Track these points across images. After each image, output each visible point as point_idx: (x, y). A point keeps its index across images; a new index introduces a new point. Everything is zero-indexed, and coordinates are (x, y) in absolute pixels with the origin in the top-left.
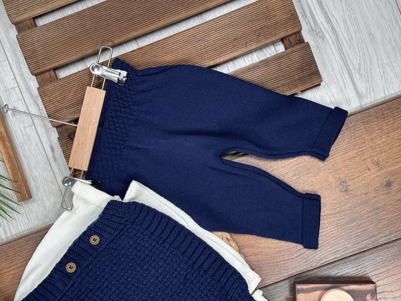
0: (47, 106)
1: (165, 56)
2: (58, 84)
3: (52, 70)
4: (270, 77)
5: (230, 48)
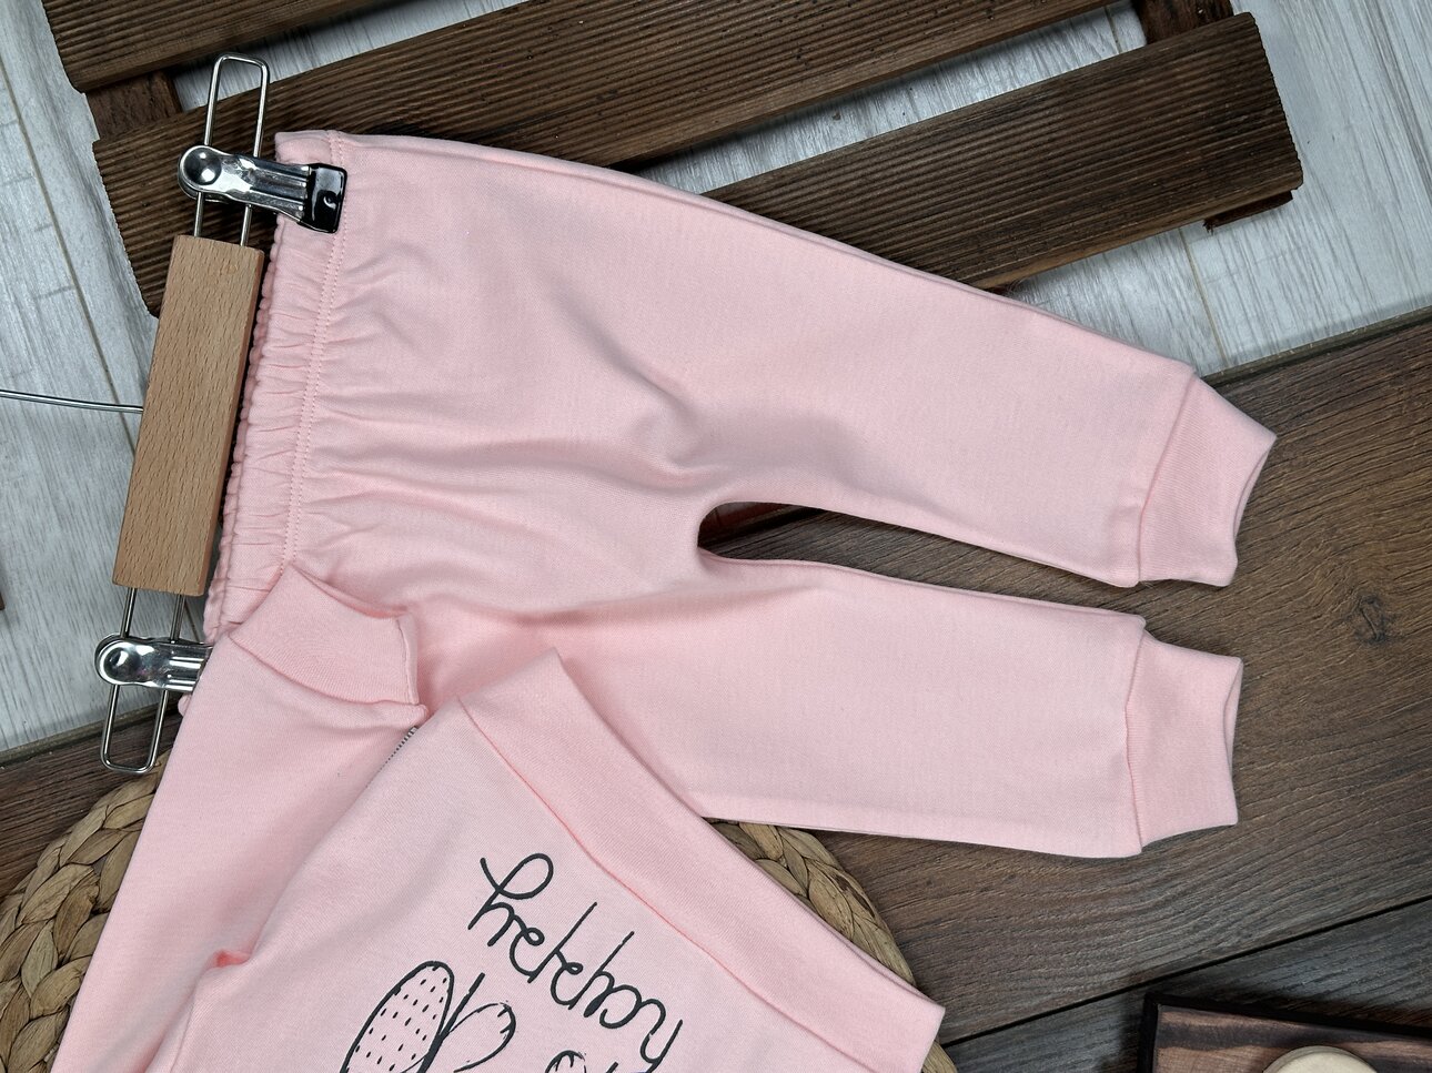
0: (130, 224)
1: (643, 38)
2: (182, 129)
3: (159, 73)
4: (1082, 152)
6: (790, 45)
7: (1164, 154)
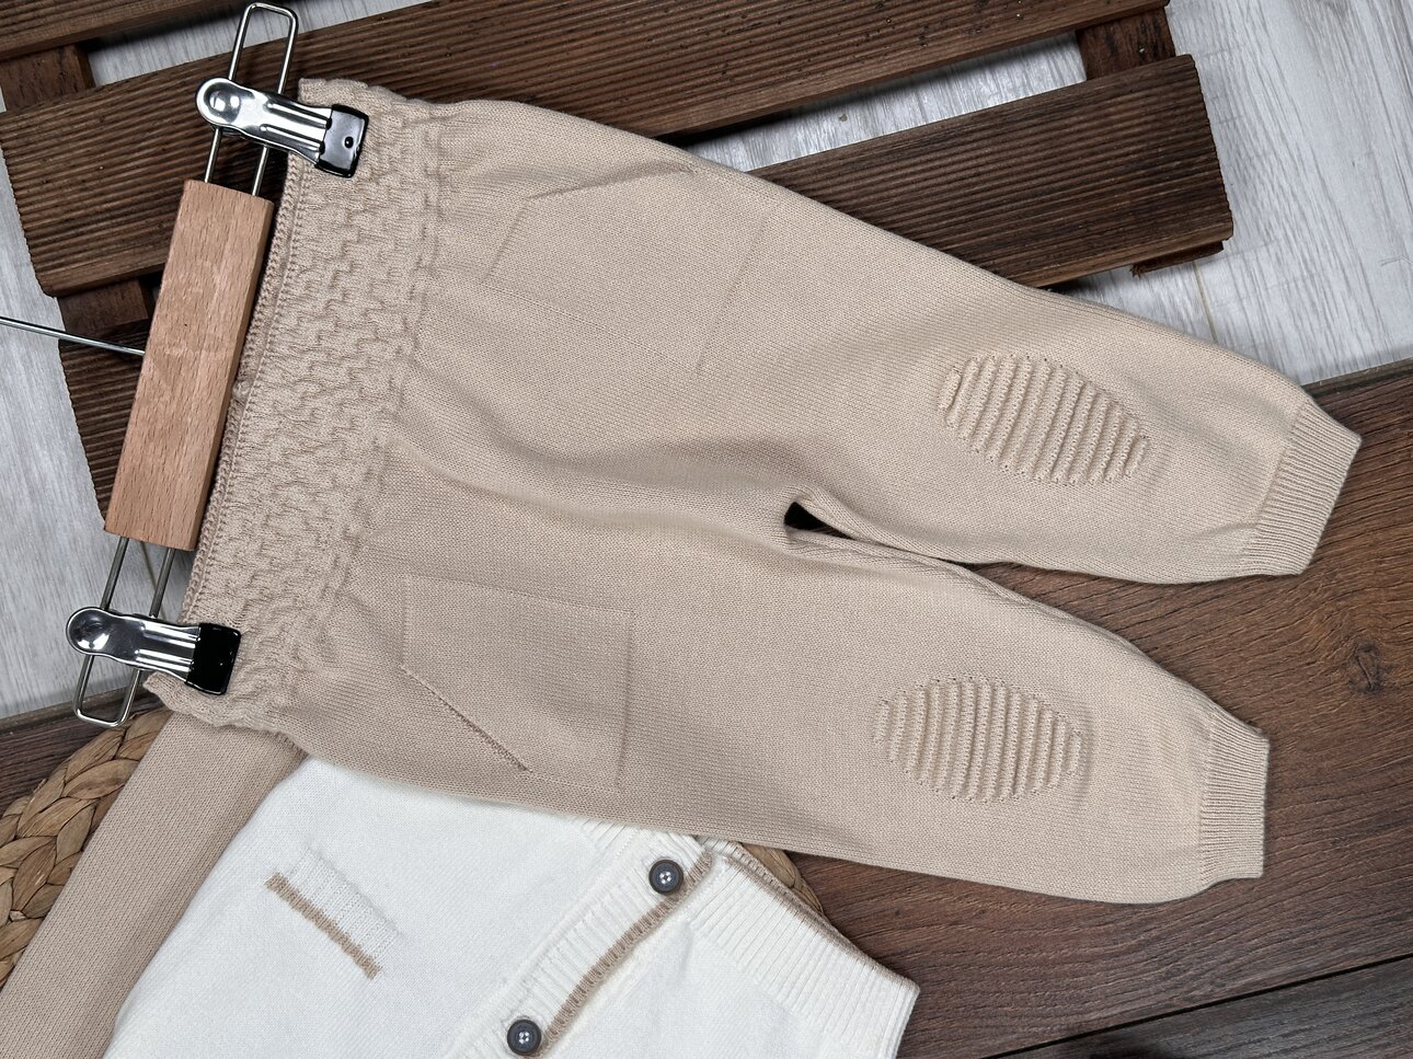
0: (29, 200)
1: (565, 42)
2: (88, 106)
3: (72, 48)
4: (1009, 188)
5: (851, 41)
6: (716, 60)
7: (1092, 197)
